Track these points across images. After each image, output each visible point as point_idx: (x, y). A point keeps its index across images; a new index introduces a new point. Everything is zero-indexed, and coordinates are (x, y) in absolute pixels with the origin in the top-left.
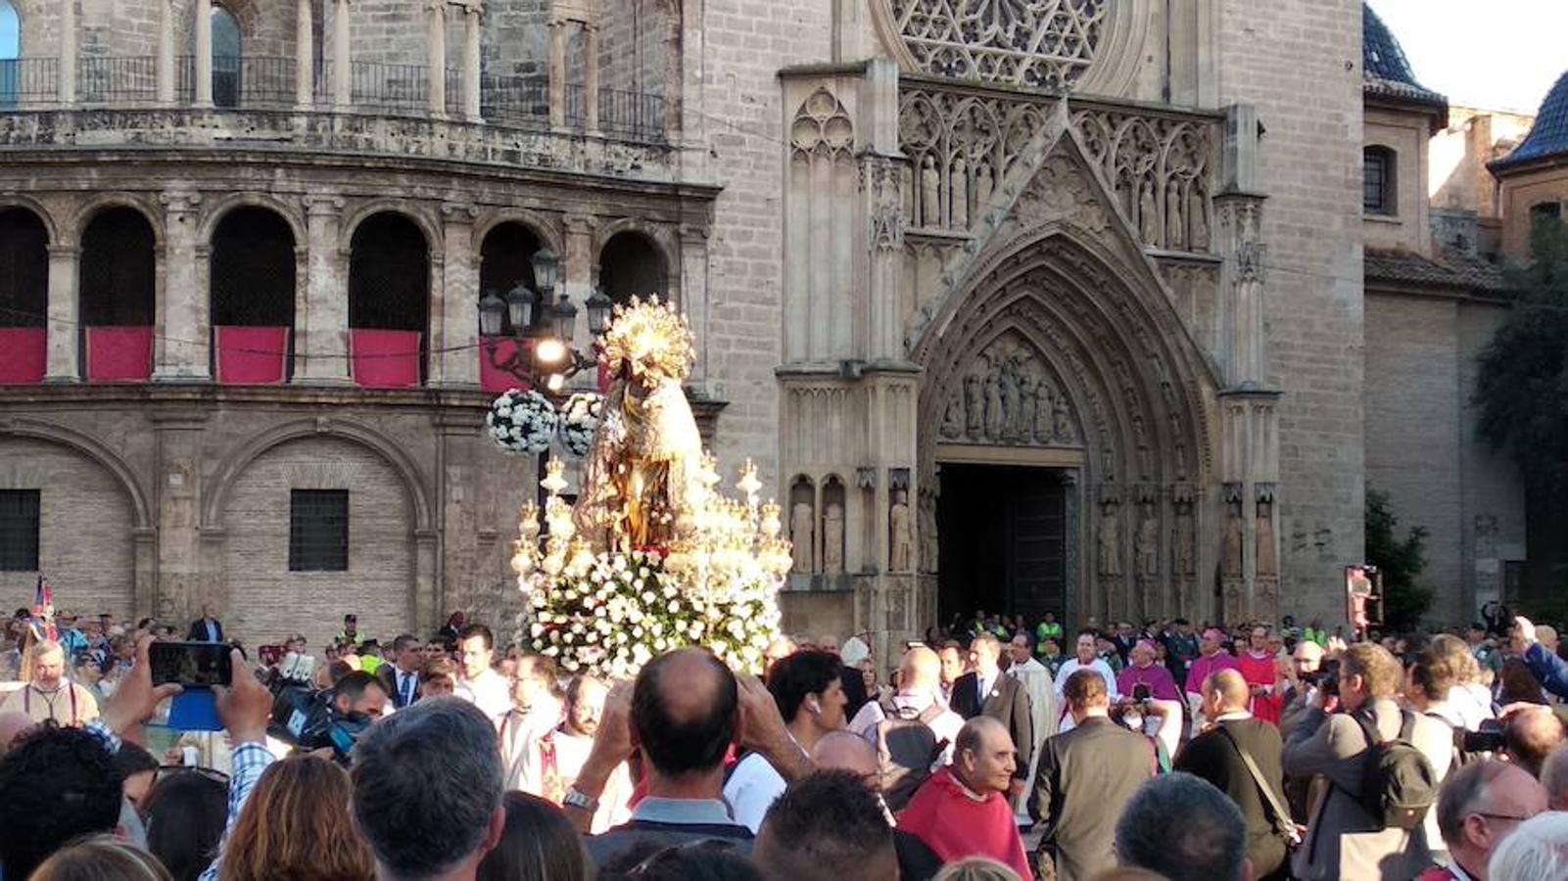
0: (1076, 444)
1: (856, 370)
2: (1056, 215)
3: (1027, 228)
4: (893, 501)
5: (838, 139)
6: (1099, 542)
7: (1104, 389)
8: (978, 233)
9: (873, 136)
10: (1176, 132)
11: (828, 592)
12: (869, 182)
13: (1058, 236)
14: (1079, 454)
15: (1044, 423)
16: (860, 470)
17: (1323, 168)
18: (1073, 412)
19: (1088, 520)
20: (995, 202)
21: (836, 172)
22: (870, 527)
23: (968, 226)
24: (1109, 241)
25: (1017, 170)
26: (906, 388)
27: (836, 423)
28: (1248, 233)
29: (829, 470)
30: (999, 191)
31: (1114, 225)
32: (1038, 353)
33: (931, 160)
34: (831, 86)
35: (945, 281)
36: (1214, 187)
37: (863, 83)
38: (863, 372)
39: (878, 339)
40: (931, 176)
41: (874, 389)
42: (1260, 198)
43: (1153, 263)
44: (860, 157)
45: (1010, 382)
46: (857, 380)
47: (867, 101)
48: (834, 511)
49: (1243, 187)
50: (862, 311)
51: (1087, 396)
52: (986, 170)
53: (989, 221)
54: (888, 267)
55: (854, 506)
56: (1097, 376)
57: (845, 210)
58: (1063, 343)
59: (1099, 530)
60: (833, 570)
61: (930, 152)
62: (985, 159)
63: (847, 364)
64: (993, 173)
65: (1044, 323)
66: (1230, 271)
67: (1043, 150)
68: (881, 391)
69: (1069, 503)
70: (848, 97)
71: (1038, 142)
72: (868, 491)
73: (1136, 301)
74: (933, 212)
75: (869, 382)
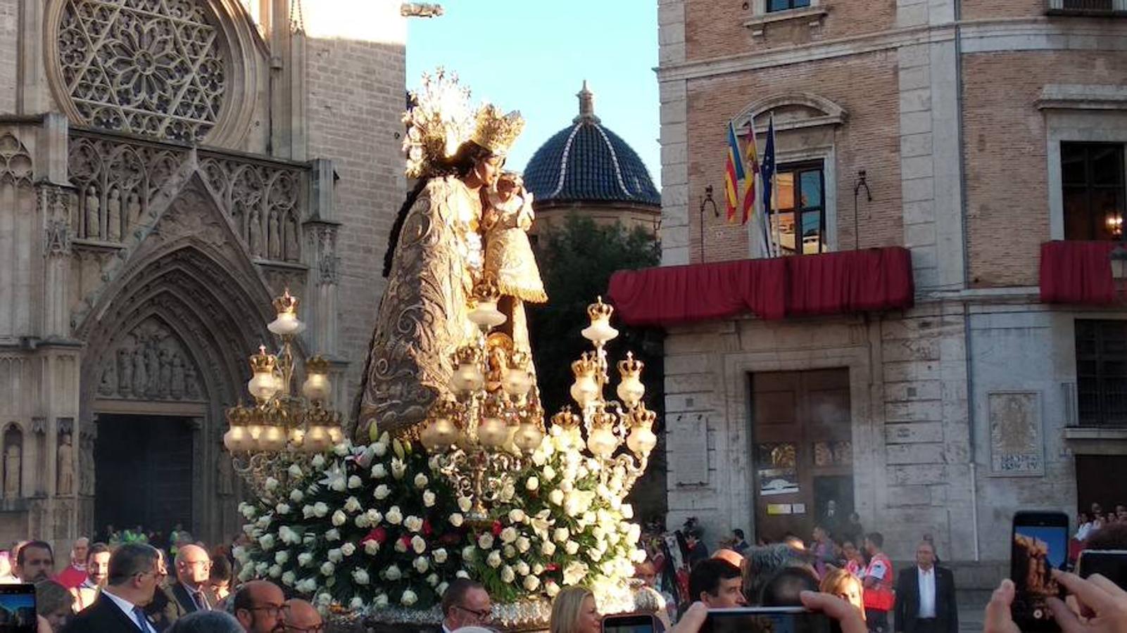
0: (201, 399)
1: (33, 344)
2: (189, 233)
3: (166, 242)
4: (60, 442)
5: (21, 171)
6: (218, 471)
7: (223, 361)
8: (129, 244)
9: (48, 170)
10: (277, 175)
11: (8, 512)
12: (45, 203)
13: (189, 248)
14: (204, 406)
15: (178, 384)
16: (34, 419)
17: (380, 206)
18: (200, 377)
19: (210, 453)
20: (142, 223)
21: (19, 196)
22: (41, 464)
23: (121, 239)
24: (227, 253)
25: (159, 199)
26: (72, 358)
27: (16, 384)
28: (327, 249)
29: (11, 419)
30: (145, 215)
31: (231, 241)
32: (174, 332)
33: (93, 189)
34: (16, 132)
35: (103, 279)
36: (303, 216)
37: (40, 130)
38: (38, 345)
39: (51, 320)
40: (94, 202)
41: (46, 358)
42: (335, 225)
43: (259, 269)
44: (38, 185)
45: (153, 355)
46: (33, 351)
47: (43, 144)
48: (13, 451)
49: (323, 217)
50: (38, 299)
51: (210, 364)
52: (135, 197)
53: (137, 235)
54: (58, 268)
55: (30, 447)
56: (218, 351)
57: (26, 225)
58: (193, 325)
59: (217, 462)
60: (12, 495)
61: (93, 184)
62: (134, 190)
63: (25, 340)
64: (141, 201)
65: (179, 311)
66: (314, 276)
67: (178, 186)
68: (52, 361)
69: (196, 445)
70: (29, 142)
71: (175, 179)
72: (41, 435)
73: (247, 297)
74: (94, 228)
75: (43, 353)
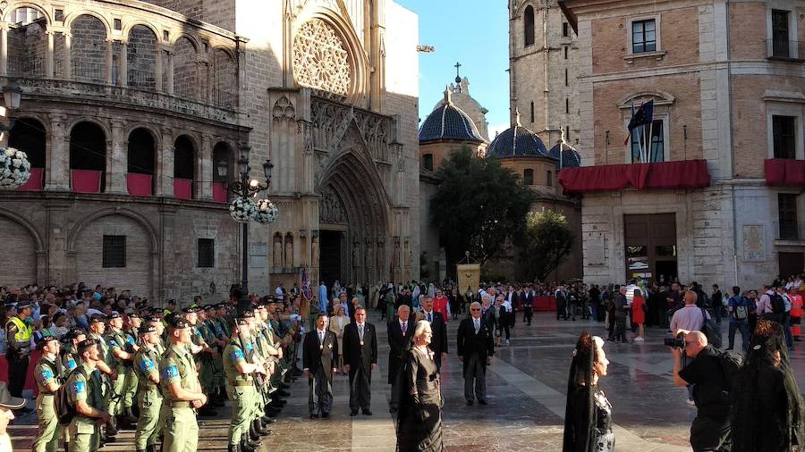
0: (346, 223)
1: (299, 195)
2: (350, 146)
3: (342, 150)
4: (312, 242)
5: (290, 114)
6: (354, 256)
7: (356, 206)
8: (330, 150)
9: (303, 114)
10: (379, 122)
11: (288, 273)
12: (302, 130)
13: (350, 153)
15: (338, 217)
16: (300, 231)
17: (410, 137)
18: (346, 212)
19: (350, 248)
20: (335, 141)
21: (289, 126)
22: (303, 251)
23: (327, 148)
24: (363, 156)
25: (340, 130)
26: (316, 202)
27: (290, 214)
28: (400, 157)
29: (288, 231)
30: (335, 137)
31: (365, 151)
32: (336, 192)
33: (316, 125)
34: (287, 96)
35: (322, 166)
36: (389, 141)
37: (298, 96)
38: (301, 196)
39: (306, 184)
40: (316, 130)
41: (306, 203)
42: (402, 145)
43: (375, 164)
44: (298, 121)
45: (329, 202)
46: (298, 199)
47: (299, 102)
48: (289, 245)
49: (398, 141)
50: (299, 175)
51: (350, 207)
52: (331, 129)
53: (333, 147)
54: (309, 159)
55: (297, 243)
56: (355, 202)
57: (292, 139)
58: (345, 189)
59: (353, 252)
60: (289, 266)
61: (316, 122)
62: (330, 126)
63: (296, 194)
64: (333, 131)
65: (340, 183)
66: (394, 168)
67: (347, 124)
68: (309, 203)
69: (342, 244)
70: (293, 101)
71: (345, 121)
72: (303, 238)
73: (370, 177)
74: (317, 143)
75: (303, 200)
